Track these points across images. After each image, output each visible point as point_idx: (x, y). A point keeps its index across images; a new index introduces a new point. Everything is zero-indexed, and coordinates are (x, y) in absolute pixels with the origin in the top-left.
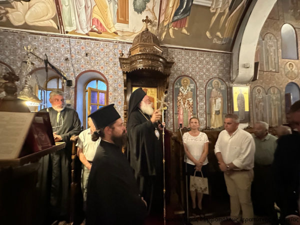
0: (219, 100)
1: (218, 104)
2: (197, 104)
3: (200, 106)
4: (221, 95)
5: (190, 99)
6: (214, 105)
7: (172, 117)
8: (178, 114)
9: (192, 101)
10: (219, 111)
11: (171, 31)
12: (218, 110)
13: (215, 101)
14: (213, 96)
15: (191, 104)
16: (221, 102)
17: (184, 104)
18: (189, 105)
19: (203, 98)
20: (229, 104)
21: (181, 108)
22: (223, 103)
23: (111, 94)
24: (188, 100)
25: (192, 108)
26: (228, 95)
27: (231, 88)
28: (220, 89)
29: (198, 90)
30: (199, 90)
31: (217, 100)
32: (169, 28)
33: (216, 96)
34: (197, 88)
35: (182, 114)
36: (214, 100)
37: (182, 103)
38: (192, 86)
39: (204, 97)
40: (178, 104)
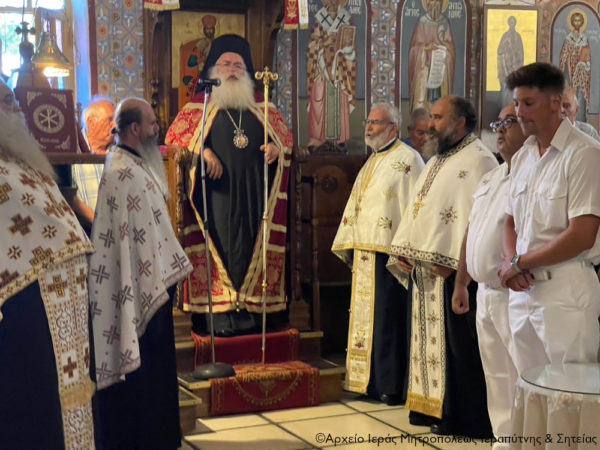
0: (441, 54)
1: (436, 67)
2: (370, 65)
3: (377, 71)
4: (448, 36)
5: (347, 49)
6: (425, 71)
7: (289, 109)
8: (309, 97)
9: (353, 56)
10: (439, 89)
12: (435, 86)
13: (428, 58)
14: (420, 38)
15: (350, 65)
16: (445, 61)
17: (329, 65)
18: (345, 69)
19: (389, 46)
20: (473, 68)
21: (318, 81)
23: (102, 30)
24: (340, 54)
25: (353, 79)
26: (469, 38)
27: (481, 13)
28: (445, 15)
29: (373, 20)
30: (379, 21)
31: (433, 52)
33: (433, 41)
34: (370, 13)
35: (320, 98)
36: (423, 55)
37: (322, 64)
39: (393, 44)
40: (311, 65)
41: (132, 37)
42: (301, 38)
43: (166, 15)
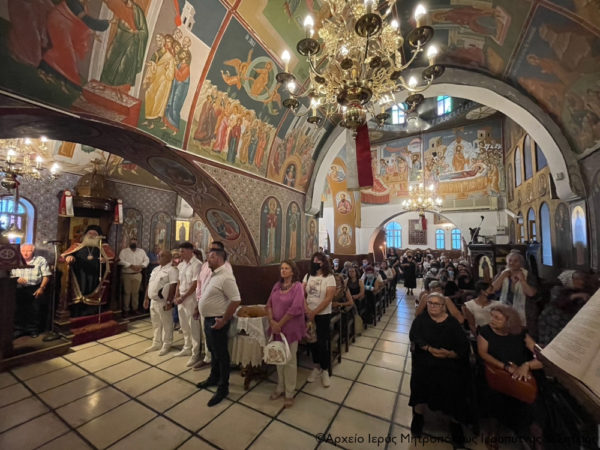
0: (163, 231)
1: (162, 233)
2: (142, 233)
3: (144, 235)
4: (165, 227)
5: (135, 229)
6: (159, 235)
10: (163, 240)
11: (120, 170)
12: (161, 239)
13: (160, 232)
14: (158, 227)
15: (136, 233)
16: (165, 233)
18: (134, 234)
20: (172, 235)
21: (125, 237)
22: (167, 234)
23: (40, 221)
24: (133, 230)
26: (171, 227)
27: (175, 221)
28: (165, 221)
29: (144, 221)
32: (117, 168)
33: (161, 228)
36: (158, 231)
37: (126, 233)
38: (138, 218)
39: (149, 228)
40: (122, 233)
41: (53, 223)
42: (119, 227)
43: (69, 218)
